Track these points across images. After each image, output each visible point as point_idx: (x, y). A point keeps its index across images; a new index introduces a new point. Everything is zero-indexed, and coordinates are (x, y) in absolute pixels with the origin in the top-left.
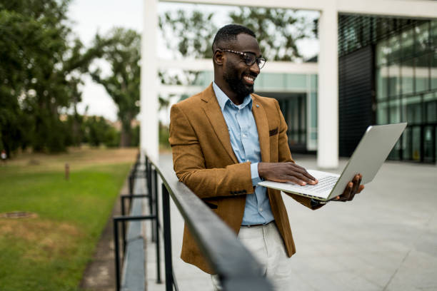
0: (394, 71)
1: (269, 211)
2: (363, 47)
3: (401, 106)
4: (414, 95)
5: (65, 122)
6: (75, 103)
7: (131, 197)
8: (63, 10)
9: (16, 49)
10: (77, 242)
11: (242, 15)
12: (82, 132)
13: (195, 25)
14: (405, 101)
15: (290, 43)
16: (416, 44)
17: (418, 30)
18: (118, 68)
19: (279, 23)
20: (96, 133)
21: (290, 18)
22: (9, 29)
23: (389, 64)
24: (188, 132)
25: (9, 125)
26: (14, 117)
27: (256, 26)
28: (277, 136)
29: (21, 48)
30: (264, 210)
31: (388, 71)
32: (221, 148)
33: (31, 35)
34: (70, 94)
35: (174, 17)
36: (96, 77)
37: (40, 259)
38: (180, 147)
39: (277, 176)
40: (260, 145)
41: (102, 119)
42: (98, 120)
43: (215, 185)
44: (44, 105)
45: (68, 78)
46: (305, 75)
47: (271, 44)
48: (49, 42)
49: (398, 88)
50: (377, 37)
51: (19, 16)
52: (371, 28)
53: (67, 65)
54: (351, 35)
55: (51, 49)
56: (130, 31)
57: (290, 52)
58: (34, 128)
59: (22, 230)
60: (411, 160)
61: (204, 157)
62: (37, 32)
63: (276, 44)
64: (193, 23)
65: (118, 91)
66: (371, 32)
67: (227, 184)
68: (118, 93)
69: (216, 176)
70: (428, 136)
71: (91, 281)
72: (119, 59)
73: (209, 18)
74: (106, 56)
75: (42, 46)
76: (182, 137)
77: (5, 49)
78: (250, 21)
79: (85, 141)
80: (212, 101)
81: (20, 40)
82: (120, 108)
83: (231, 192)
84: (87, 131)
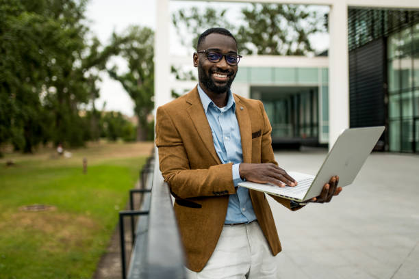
0: (406, 63)
1: (252, 211)
2: (374, 40)
3: (414, 99)
5: (83, 118)
6: (94, 99)
7: (143, 191)
8: (81, 9)
9: (36, 49)
10: (93, 234)
11: (254, 11)
12: (100, 127)
13: (208, 21)
14: (417, 94)
15: (302, 37)
18: (134, 65)
19: (291, 18)
20: (114, 128)
21: (302, 12)
22: (29, 30)
23: (401, 57)
24: (172, 134)
25: (30, 121)
26: (35, 113)
27: (268, 21)
28: (260, 138)
29: (40, 47)
30: (247, 209)
31: (400, 63)
33: (50, 35)
34: (88, 90)
35: (188, 14)
36: (113, 74)
37: (58, 250)
38: (165, 148)
39: (257, 178)
40: (242, 146)
41: (119, 114)
42: (115, 116)
43: (198, 185)
44: (64, 102)
45: (87, 75)
46: (316, 69)
47: (283, 39)
48: (67, 41)
49: (410, 80)
50: (389, 30)
51: (38, 17)
52: (383, 21)
53: (86, 63)
54: (362, 28)
55: (69, 48)
56: (145, 29)
57: (302, 46)
58: (54, 124)
59: (40, 222)
61: (188, 158)
62: (55, 32)
63: (289, 38)
64: (206, 20)
65: (135, 87)
66: (383, 24)
67: (209, 185)
68: (135, 89)
69: (199, 177)
71: (105, 272)
72: (135, 56)
73: (222, 15)
74: (123, 53)
75: (60, 45)
76: (167, 139)
77: (26, 49)
78: (262, 16)
79: (103, 136)
80: (197, 103)
81: (39, 40)
82: (137, 104)
83: (214, 192)
84: (105, 126)
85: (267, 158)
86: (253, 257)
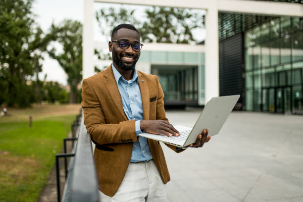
0: (257, 51)
1: (150, 153)
2: (236, 34)
3: (261, 75)
4: (270, 67)
5: (30, 85)
6: (38, 73)
7: (74, 139)
8: (28, 7)
10: (37, 171)
11: (154, 12)
12: (42, 93)
13: (122, 18)
14: (264, 71)
15: (187, 31)
16: (272, 33)
17: (273, 23)
18: (68, 48)
19: (180, 18)
20: (53, 94)
21: (187, 14)
23: (253, 46)
24: (93, 99)
27: (164, 19)
28: (156, 102)
30: (146, 152)
31: (253, 51)
32: (116, 110)
33: (4, 24)
34: (33, 66)
35: (107, 12)
36: (52, 55)
37: (9, 184)
38: (88, 109)
40: (143, 108)
41: (57, 83)
42: (54, 85)
43: (111, 135)
44: (15, 74)
45: (32, 55)
47: (174, 31)
48: (17, 30)
49: (259, 62)
50: (245, 28)
52: (241, 21)
53: (32, 46)
54: (228, 26)
55: (19, 34)
56: (76, 22)
57: (187, 37)
58: (7, 90)
60: (268, 111)
61: (104, 116)
62: (8, 23)
63: (178, 31)
64: (120, 17)
66: (241, 24)
67: (119, 135)
68: (68, 65)
69: (112, 129)
70: (280, 95)
71: (45, 198)
72: (69, 42)
73: (132, 13)
74: (59, 39)
75: (11, 32)
76: (90, 102)
78: (160, 16)
79: (45, 99)
80: (111, 77)
82: (69, 76)
83: (122, 140)
84: (46, 92)
85: (160, 116)
86: (150, 185)
